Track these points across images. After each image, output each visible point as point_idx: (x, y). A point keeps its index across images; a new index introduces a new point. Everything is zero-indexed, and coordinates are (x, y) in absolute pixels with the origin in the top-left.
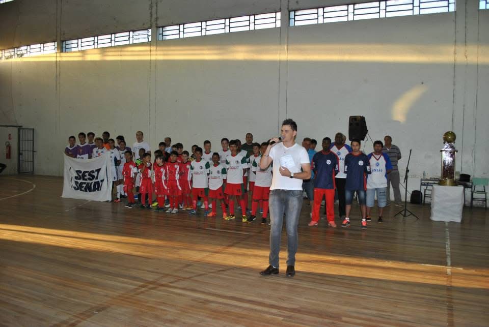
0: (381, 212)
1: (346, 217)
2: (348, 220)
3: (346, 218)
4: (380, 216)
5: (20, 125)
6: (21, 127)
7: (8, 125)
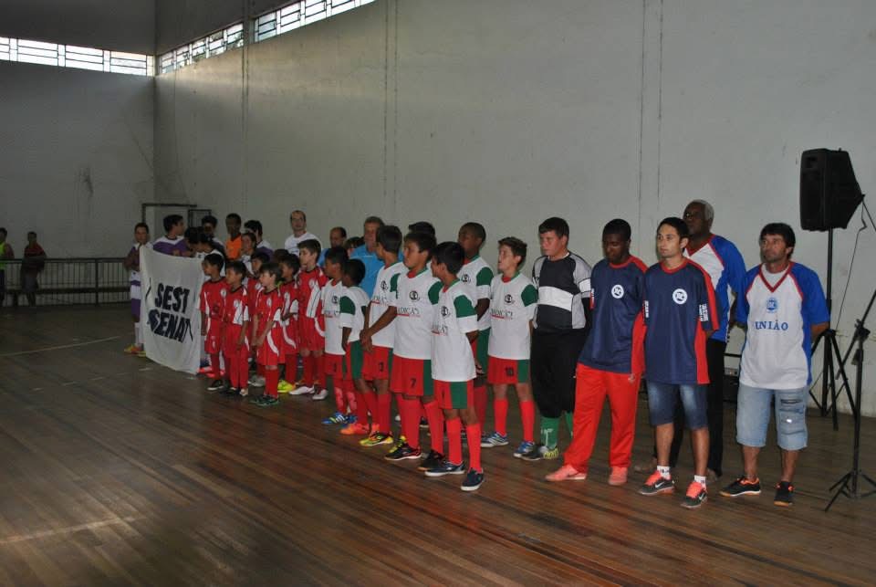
0: (789, 471)
1: (658, 464)
2: (667, 476)
3: (659, 468)
4: (786, 479)
5: (192, 203)
6: (195, 206)
7: (166, 202)
